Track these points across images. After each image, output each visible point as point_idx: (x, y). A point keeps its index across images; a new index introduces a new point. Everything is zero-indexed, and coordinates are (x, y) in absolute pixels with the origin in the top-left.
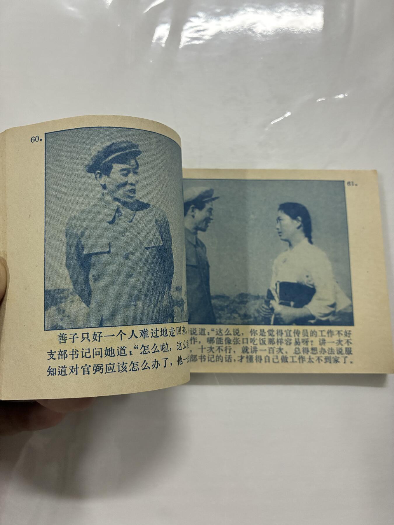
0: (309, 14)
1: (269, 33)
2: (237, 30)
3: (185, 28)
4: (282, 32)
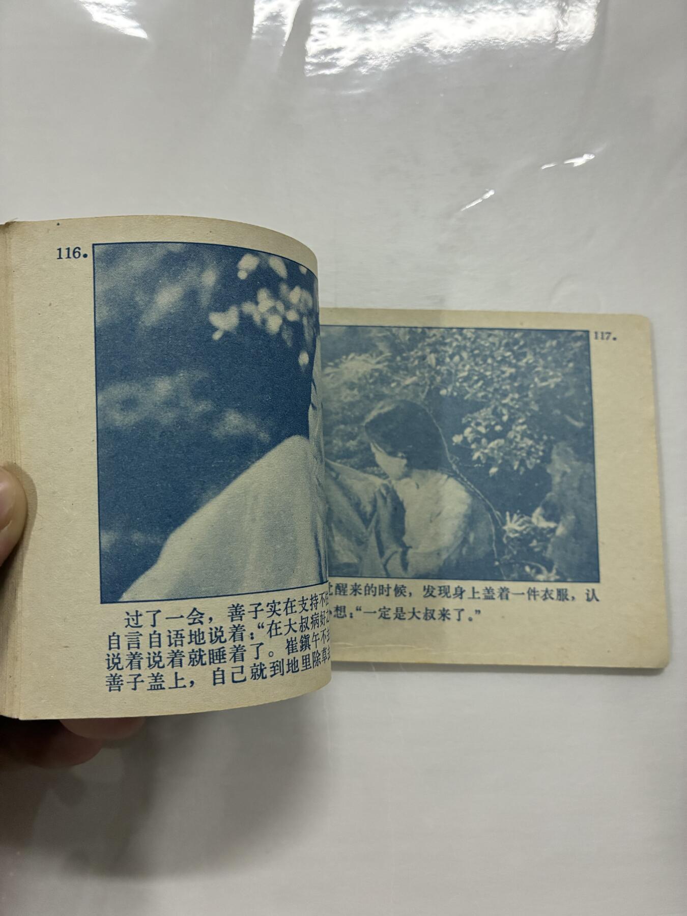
4: (477, 47)
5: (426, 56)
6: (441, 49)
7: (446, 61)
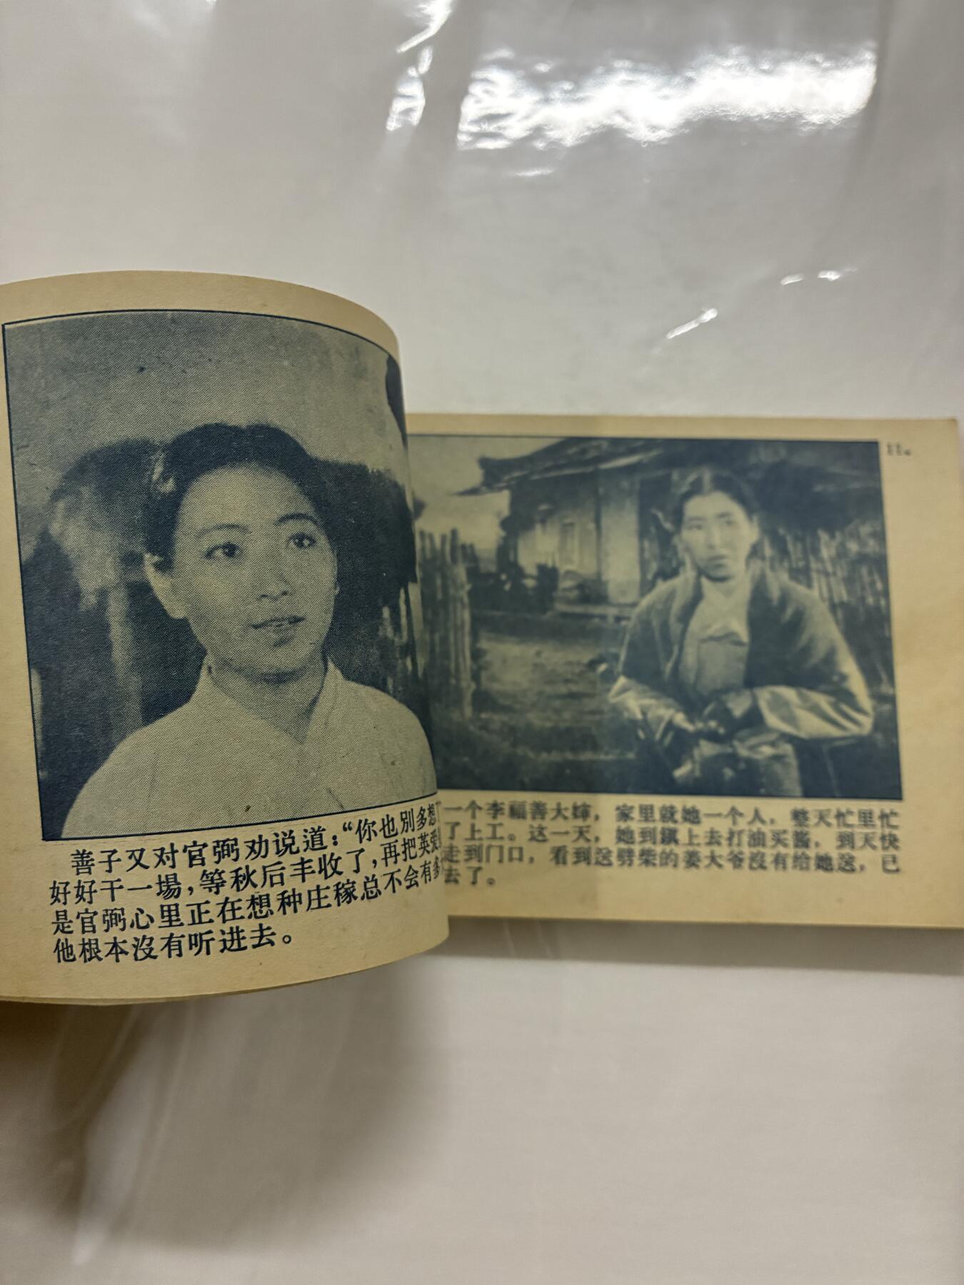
0: (764, 72)
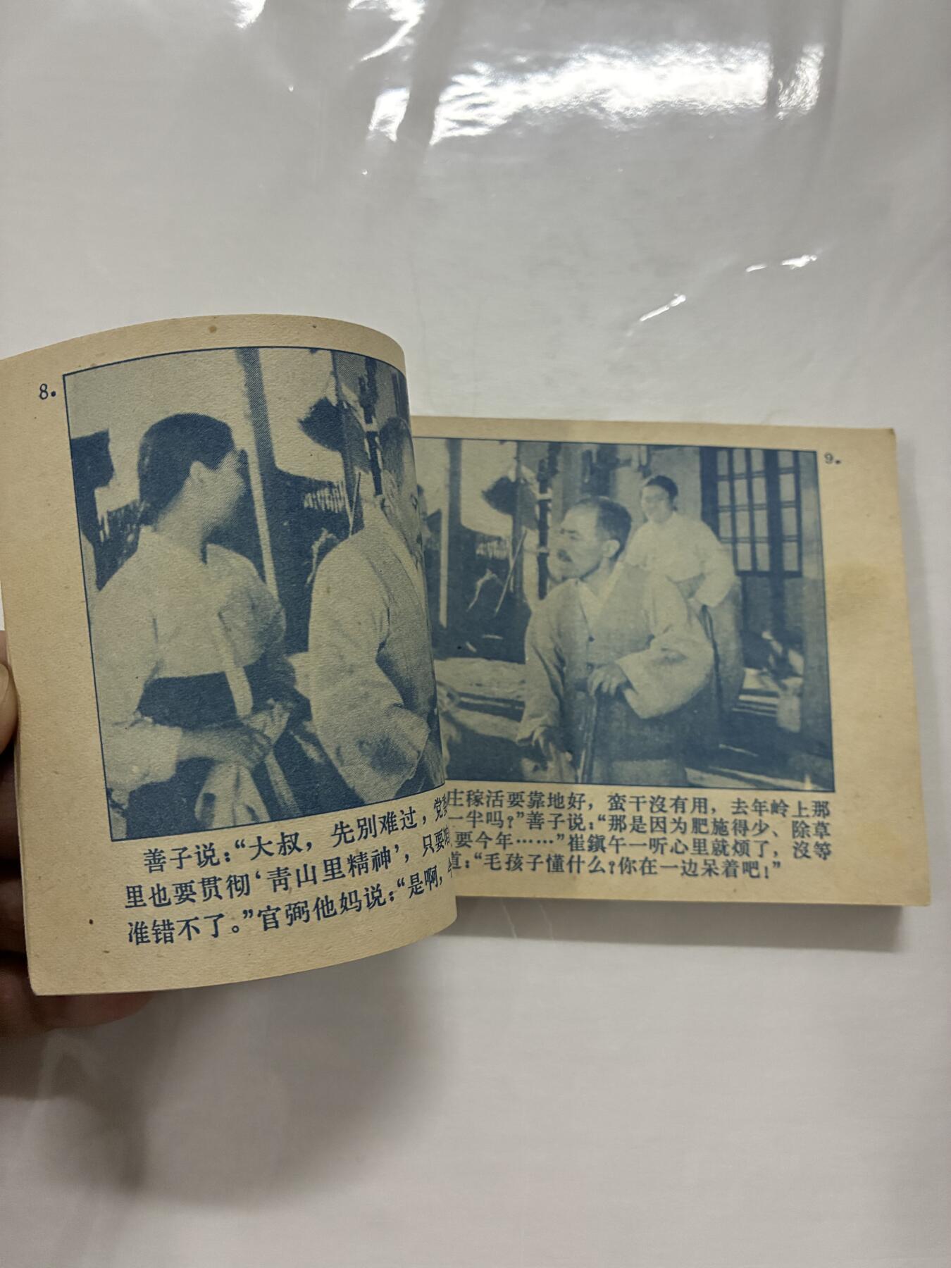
1: (639, 113)
2: (563, 105)
3: (444, 97)
4: (668, 111)
5: (602, 118)
6: (622, 111)
7: (626, 126)
